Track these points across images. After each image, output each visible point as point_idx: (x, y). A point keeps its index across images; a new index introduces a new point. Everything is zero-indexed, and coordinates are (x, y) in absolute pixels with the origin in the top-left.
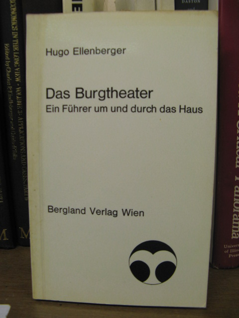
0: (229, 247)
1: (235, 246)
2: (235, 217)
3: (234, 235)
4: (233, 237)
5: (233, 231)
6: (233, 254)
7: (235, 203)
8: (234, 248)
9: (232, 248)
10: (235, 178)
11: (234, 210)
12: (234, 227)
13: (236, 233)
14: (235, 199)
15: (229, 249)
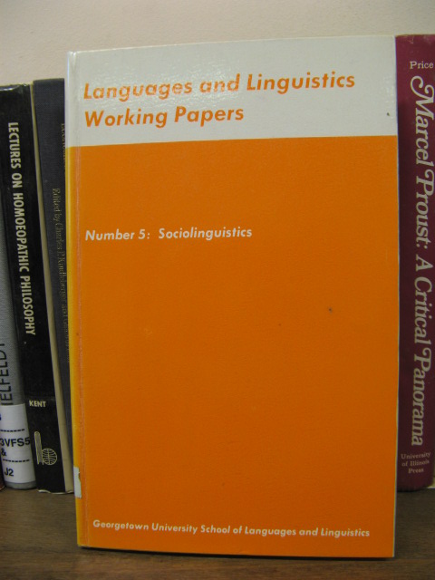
0: (408, 457)
1: (417, 456)
2: (416, 413)
3: (415, 440)
4: (413, 443)
5: (414, 433)
6: (414, 468)
7: (415, 393)
8: (415, 459)
9: (413, 460)
10: (413, 358)
11: (415, 404)
12: (414, 428)
13: (418, 437)
14: (415, 388)
15: (409, 460)
